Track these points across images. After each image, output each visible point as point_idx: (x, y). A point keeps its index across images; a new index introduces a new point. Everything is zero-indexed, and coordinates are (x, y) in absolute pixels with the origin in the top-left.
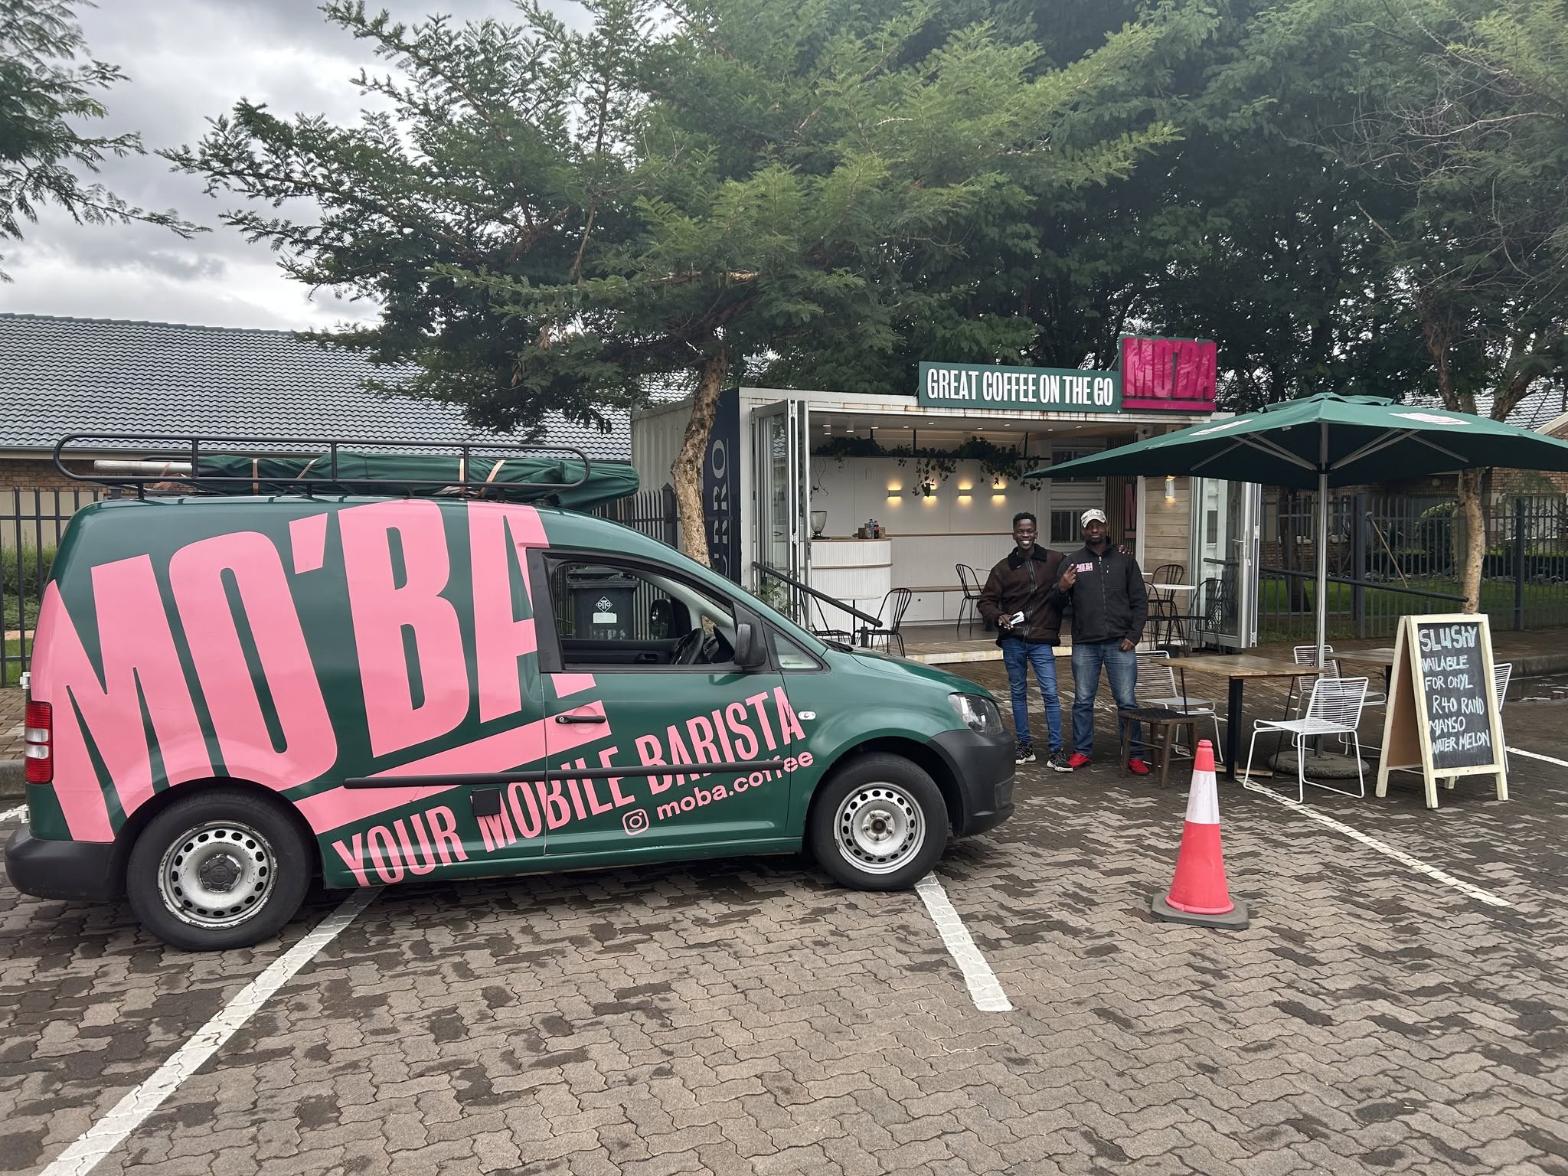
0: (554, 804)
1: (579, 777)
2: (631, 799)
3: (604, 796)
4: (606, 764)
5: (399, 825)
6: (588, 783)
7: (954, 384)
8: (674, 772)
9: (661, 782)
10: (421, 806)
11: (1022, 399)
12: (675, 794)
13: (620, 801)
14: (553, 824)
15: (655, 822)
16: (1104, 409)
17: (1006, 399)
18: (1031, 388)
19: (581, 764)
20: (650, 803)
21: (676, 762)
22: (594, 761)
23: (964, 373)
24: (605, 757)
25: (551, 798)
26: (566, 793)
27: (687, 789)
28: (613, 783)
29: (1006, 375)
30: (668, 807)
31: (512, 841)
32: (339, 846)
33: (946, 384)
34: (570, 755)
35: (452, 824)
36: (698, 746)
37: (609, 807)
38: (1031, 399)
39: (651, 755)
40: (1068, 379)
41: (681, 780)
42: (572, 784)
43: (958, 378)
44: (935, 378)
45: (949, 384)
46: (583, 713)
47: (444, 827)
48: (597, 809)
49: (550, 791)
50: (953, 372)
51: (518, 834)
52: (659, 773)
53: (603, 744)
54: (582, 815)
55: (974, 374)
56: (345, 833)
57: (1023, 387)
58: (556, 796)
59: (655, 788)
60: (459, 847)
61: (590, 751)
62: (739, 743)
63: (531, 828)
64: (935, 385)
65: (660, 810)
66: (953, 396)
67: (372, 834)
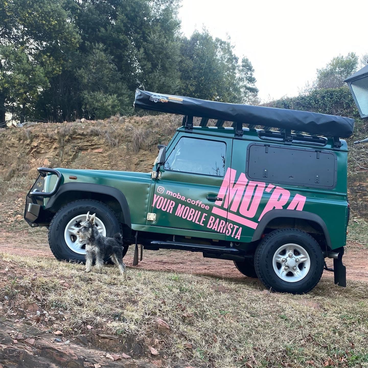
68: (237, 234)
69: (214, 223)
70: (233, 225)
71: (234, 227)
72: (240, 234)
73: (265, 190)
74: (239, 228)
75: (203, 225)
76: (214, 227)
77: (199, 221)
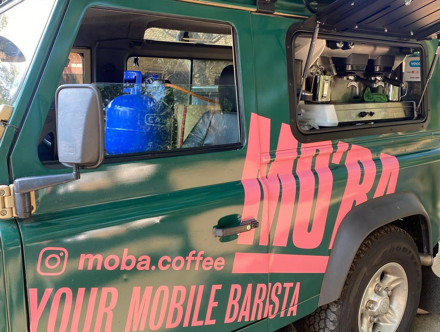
68: (292, 304)
69: (240, 303)
70: (282, 285)
71: (284, 289)
72: (296, 302)
73: (331, 160)
74: (295, 285)
75: (213, 322)
76: (242, 313)
77: (202, 317)
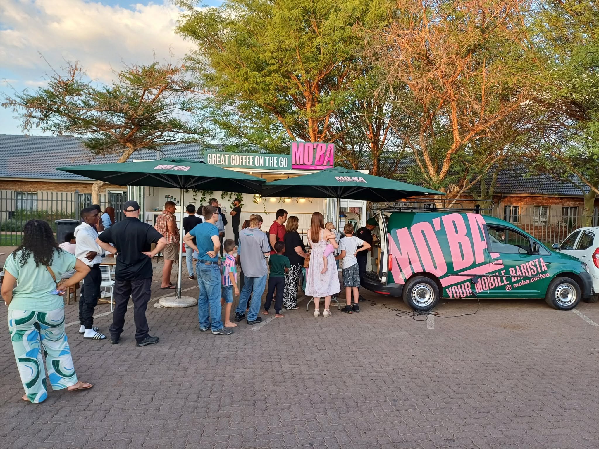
0: (491, 283)
1: (497, 276)
2: (508, 282)
3: (502, 281)
4: (503, 274)
5: (459, 286)
6: (499, 278)
7: (218, 159)
8: (518, 277)
9: (514, 279)
10: (464, 282)
11: (247, 165)
12: (517, 282)
13: (506, 283)
14: (491, 287)
15: (513, 289)
16: (283, 169)
17: (240, 164)
18: (251, 161)
19: (497, 274)
20: (512, 283)
21: (518, 275)
22: (500, 273)
23: (223, 155)
24: (502, 272)
25: (491, 281)
26: (494, 280)
27: (520, 281)
28: (504, 278)
29: (240, 156)
30: (516, 285)
31: (482, 290)
32: (447, 290)
33: (215, 159)
34: (495, 272)
35: (470, 286)
36: (523, 271)
37: (503, 284)
38: (251, 165)
39: (513, 273)
40: (267, 158)
41: (519, 279)
42: (495, 278)
43: (220, 157)
44: (211, 157)
45: (216, 159)
46: (498, 262)
47: (468, 287)
48: (500, 284)
49: (490, 280)
50: (218, 155)
51: (483, 289)
52: (514, 277)
53: (502, 269)
54: (497, 286)
55: (227, 156)
56: (448, 287)
57: (248, 161)
58: (492, 281)
59: (513, 280)
60: (471, 291)
61: (499, 271)
62: (532, 271)
63: (486, 288)
64: (211, 159)
65: (514, 285)
66: (218, 163)
67: (453, 287)
